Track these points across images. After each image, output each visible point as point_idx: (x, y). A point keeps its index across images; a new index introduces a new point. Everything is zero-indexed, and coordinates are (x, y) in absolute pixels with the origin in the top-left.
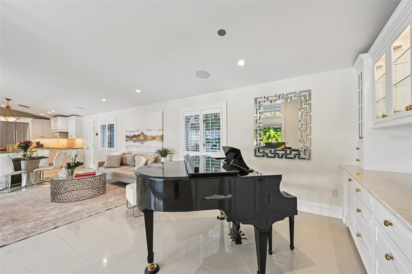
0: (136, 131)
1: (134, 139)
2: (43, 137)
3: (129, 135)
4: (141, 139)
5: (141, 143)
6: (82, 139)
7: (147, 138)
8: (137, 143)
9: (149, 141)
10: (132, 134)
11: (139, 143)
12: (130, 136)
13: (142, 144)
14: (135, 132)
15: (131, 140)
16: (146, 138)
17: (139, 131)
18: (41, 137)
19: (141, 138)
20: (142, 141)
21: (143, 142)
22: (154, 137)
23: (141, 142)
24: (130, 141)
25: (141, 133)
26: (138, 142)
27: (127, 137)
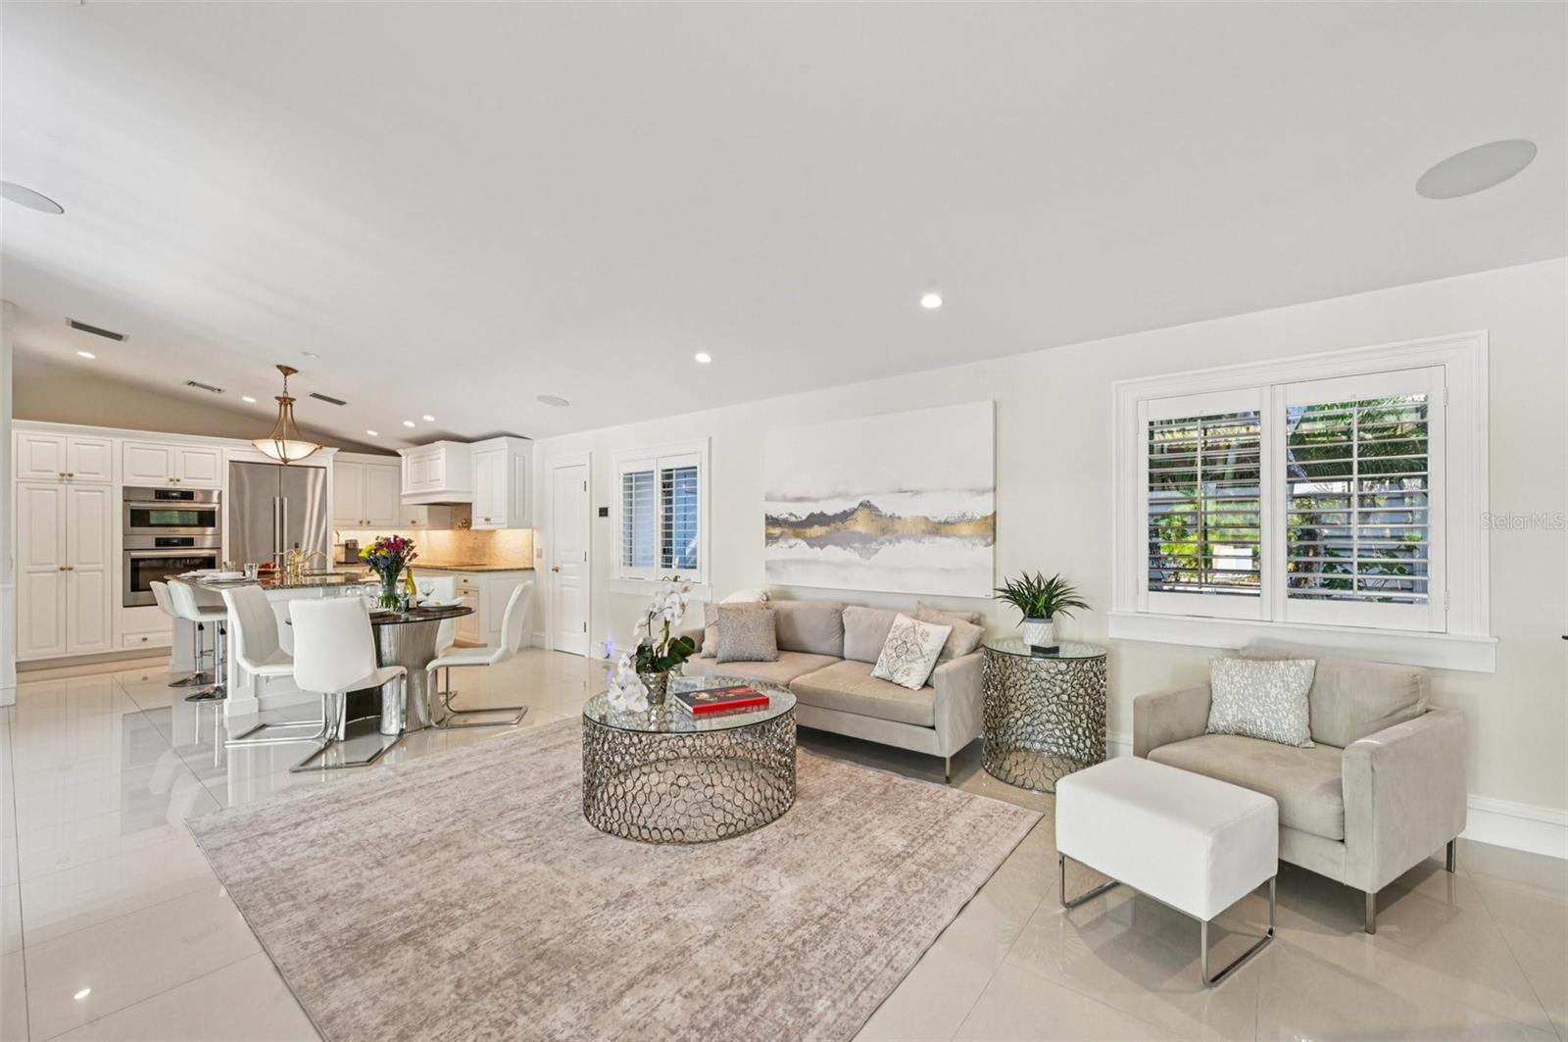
0: (829, 498)
1: (817, 530)
2: (369, 522)
3: (787, 516)
4: (860, 533)
5: (855, 549)
6: (530, 530)
7: (897, 526)
8: (832, 552)
9: (907, 545)
10: (802, 512)
11: (845, 549)
12: (793, 519)
13: (861, 556)
14: (822, 503)
15: (797, 536)
16: (887, 527)
17: (844, 496)
18: (361, 522)
19: (860, 525)
20: (865, 540)
21: (874, 545)
22: (940, 523)
23: (856, 545)
24: (792, 541)
25: (861, 505)
26: (836, 545)
27: (772, 521)
